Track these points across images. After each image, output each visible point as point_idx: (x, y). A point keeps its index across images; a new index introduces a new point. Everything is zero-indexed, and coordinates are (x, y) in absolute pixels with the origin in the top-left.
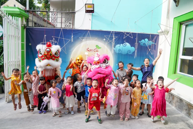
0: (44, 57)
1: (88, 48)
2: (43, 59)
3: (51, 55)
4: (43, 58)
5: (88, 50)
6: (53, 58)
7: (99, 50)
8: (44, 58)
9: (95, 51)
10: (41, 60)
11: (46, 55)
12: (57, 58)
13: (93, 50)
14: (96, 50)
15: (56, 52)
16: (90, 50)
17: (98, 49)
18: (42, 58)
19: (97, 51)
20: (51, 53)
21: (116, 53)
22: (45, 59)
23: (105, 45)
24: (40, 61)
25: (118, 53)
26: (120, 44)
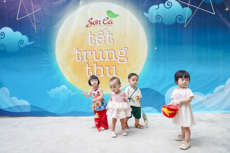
1: (92, 19)
5: (92, 22)
7: (114, 20)
9: (105, 22)
13: (102, 22)
14: (108, 21)
16: (94, 23)
17: (112, 17)
19: (110, 22)
21: (152, 24)
23: (126, 8)
25: (154, 24)
26: (158, 5)
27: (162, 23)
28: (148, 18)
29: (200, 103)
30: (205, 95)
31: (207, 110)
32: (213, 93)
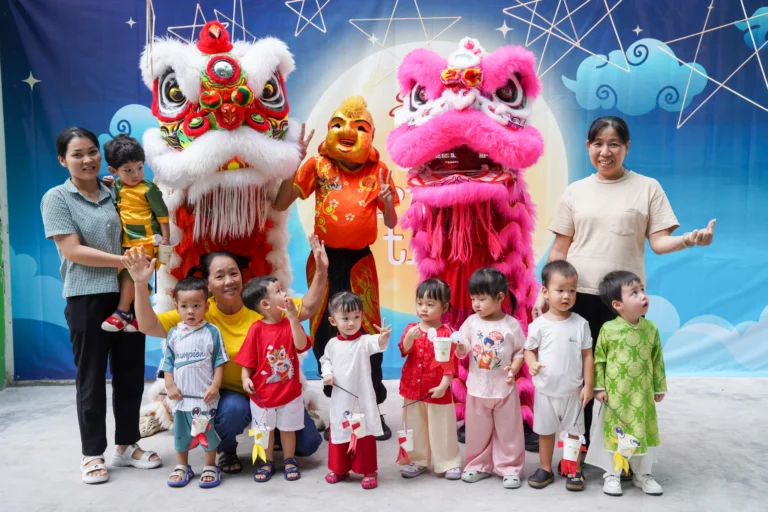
0: (204, 114)
2: (196, 133)
3: (243, 97)
4: (195, 121)
6: (258, 118)
8: (201, 125)
10: (183, 137)
11: (217, 103)
12: (278, 119)
15: (268, 78)
18: (190, 121)
20: (245, 87)
21: (585, 111)
22: (210, 127)
24: (175, 143)
25: (591, 111)
26: (606, 53)
27: (614, 109)
28: (574, 94)
29: (719, 346)
30: (735, 325)
31: (739, 367)
32: (758, 320)
